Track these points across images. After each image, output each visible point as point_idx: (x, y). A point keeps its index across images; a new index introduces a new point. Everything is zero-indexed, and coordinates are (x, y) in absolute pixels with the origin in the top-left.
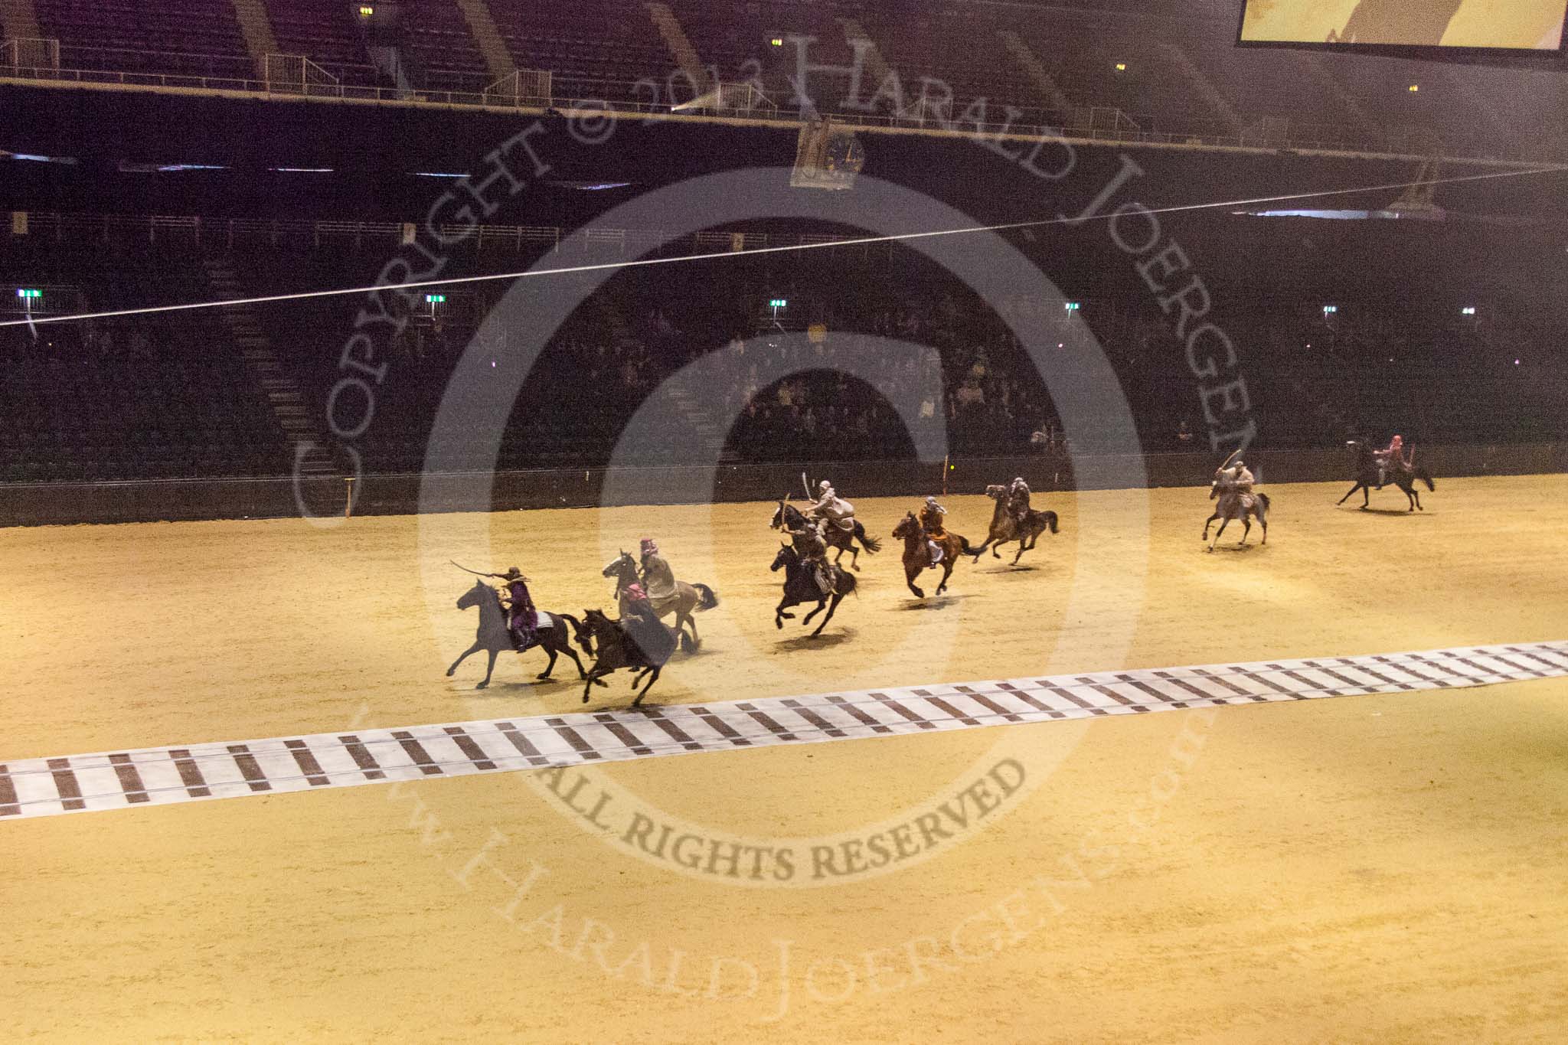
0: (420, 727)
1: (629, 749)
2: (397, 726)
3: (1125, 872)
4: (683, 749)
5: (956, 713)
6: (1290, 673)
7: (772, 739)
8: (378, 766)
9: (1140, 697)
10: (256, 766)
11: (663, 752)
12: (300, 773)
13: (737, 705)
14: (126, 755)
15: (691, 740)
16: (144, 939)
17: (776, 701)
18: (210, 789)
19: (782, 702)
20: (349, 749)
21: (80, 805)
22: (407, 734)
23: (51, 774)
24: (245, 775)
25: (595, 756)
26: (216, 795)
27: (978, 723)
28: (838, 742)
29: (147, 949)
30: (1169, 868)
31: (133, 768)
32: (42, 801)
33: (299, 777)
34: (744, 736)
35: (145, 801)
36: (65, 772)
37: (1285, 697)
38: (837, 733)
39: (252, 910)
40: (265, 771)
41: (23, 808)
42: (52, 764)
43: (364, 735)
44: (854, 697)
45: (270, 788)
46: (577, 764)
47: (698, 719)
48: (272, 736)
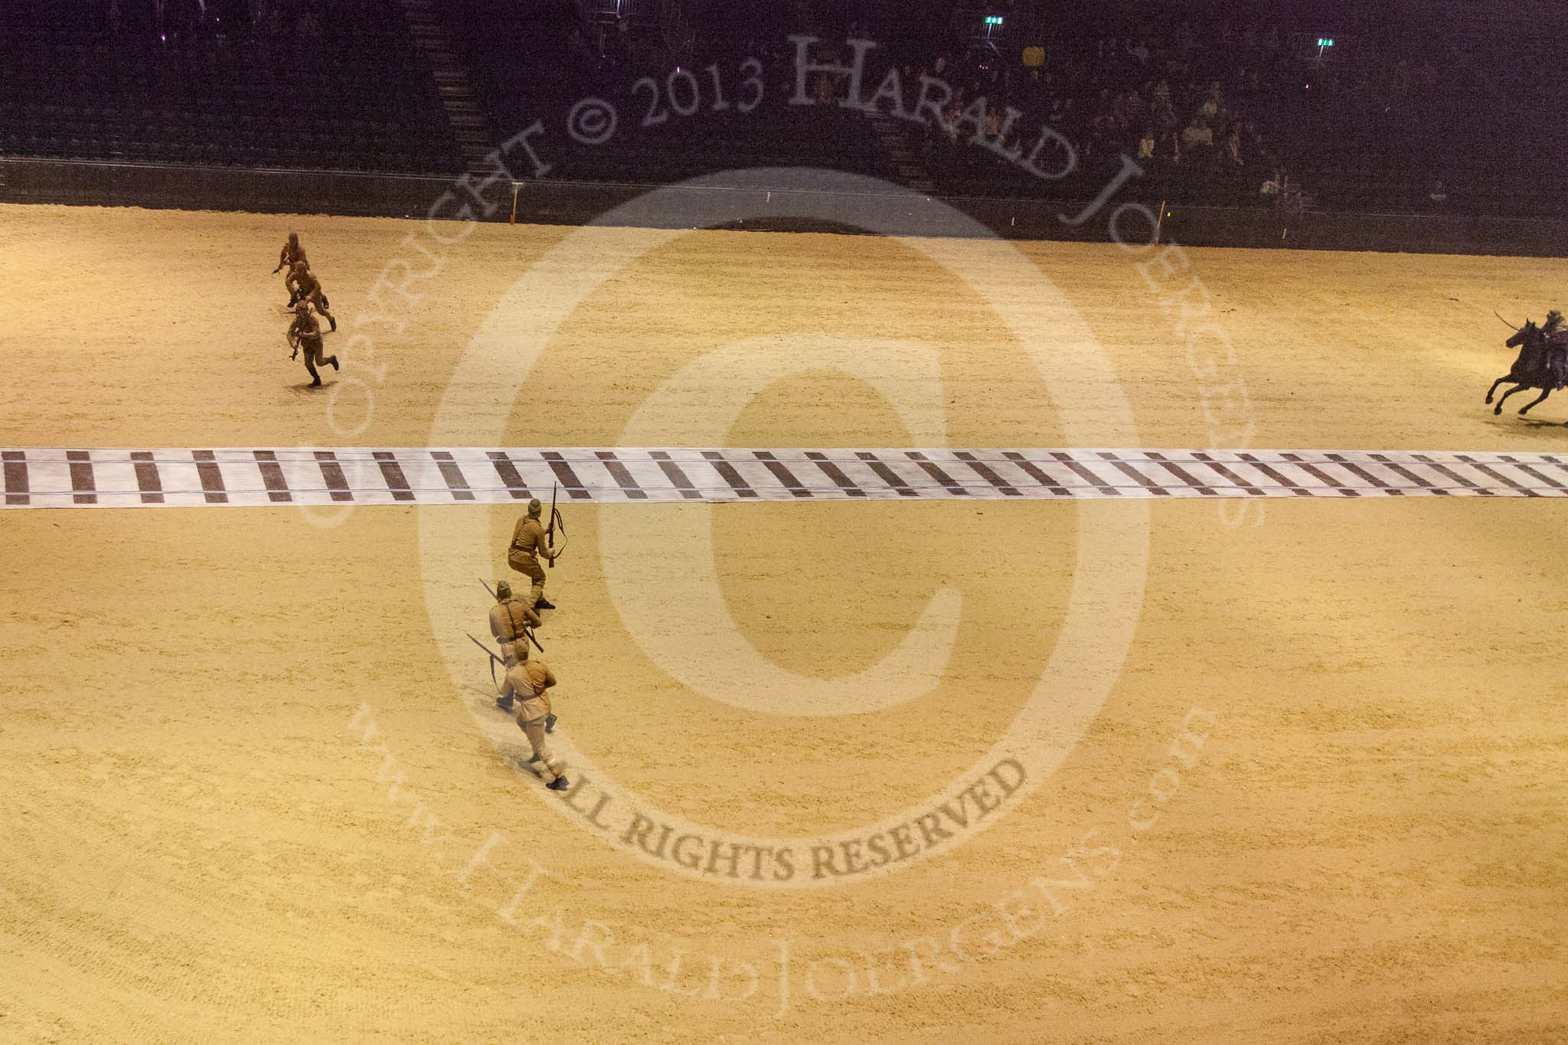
0: (571, 449)
1: (787, 490)
2: (548, 446)
3: (1311, 664)
4: (844, 495)
5: (1144, 482)
6: (1523, 467)
7: (941, 492)
8: (525, 486)
9: (1350, 480)
10: (402, 474)
11: (825, 496)
13: (906, 453)
14: (272, 452)
15: (853, 485)
16: (279, 639)
17: (947, 453)
18: (353, 494)
19: (956, 454)
20: (497, 465)
21: (223, 498)
22: (557, 455)
23: (195, 465)
24: (389, 483)
25: (752, 494)
26: (358, 500)
27: (1168, 494)
28: (1012, 501)
29: (280, 649)
30: (1360, 665)
31: (277, 466)
32: (184, 492)
33: (444, 490)
34: (911, 486)
35: (287, 500)
36: (209, 464)
37: (1515, 493)
38: (1012, 492)
39: (388, 620)
41: (166, 497)
42: (197, 455)
43: (512, 453)
44: (1033, 455)
45: (414, 499)
46: (732, 501)
47: (863, 465)
48: (419, 446)
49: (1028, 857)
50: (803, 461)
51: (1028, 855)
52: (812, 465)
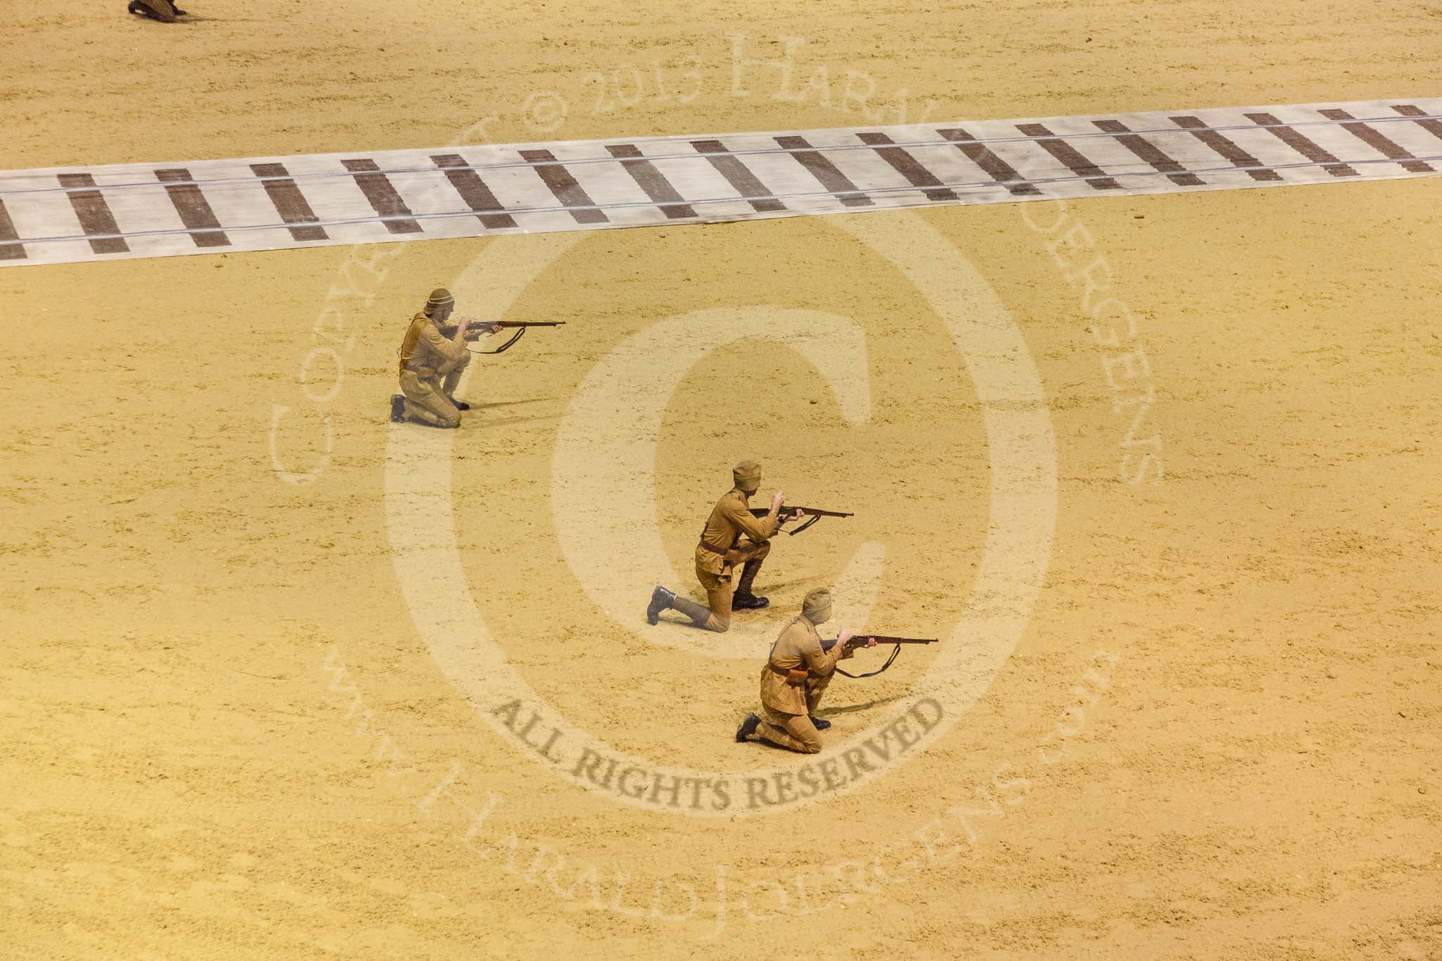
0: (479, 148)
2: (441, 145)
4: (924, 199)
5: (1394, 151)
7: (1075, 187)
8: (408, 212)
10: (205, 204)
12: (278, 219)
13: (1018, 127)
15: (938, 183)
16: (20, 484)
17: (1085, 122)
18: (127, 240)
19: (1097, 123)
20: (361, 181)
22: (457, 160)
24: (185, 220)
25: (775, 206)
26: (137, 250)
27: (1431, 169)
28: (1188, 194)
29: (23, 501)
33: (277, 226)
34: (1028, 179)
35: (18, 257)
38: (1188, 179)
39: (199, 443)
40: (219, 215)
43: (385, 159)
44: (1220, 119)
45: (228, 243)
46: (745, 219)
47: (949, 150)
48: (229, 156)
49: (1241, 756)
50: (856, 147)
51: (1239, 753)
52: (870, 154)
